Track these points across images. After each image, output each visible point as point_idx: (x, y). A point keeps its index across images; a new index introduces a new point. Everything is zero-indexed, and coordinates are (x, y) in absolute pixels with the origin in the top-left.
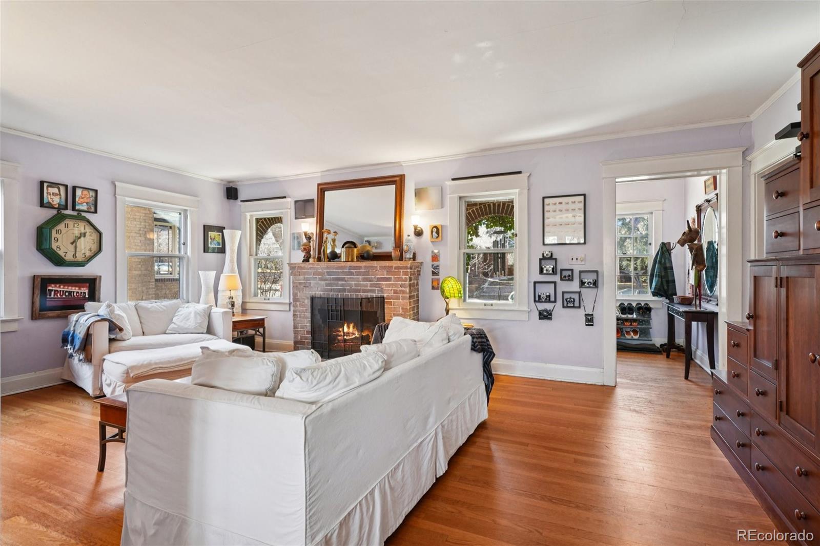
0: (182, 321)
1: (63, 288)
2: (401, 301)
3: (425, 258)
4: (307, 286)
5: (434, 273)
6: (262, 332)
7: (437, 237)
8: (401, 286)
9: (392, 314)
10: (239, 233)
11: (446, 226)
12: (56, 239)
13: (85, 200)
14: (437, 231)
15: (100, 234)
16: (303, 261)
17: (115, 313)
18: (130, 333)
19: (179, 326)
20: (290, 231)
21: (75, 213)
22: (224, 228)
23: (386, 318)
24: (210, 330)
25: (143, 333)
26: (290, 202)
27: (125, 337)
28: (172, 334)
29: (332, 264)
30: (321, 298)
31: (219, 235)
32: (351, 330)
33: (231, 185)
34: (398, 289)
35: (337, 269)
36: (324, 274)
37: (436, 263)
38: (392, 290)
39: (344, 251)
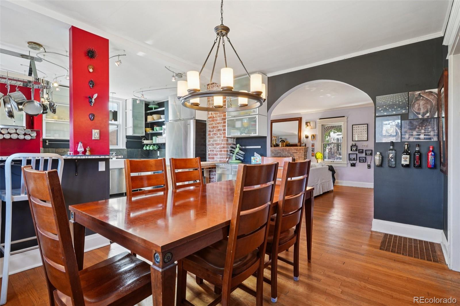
3: (309, 146)
5: (312, 151)
7: (314, 139)
8: (301, 155)
11: (317, 135)
14: (314, 136)
29: (276, 148)
35: (278, 149)
36: (273, 151)
37: (313, 147)
38: (298, 156)
39: (281, 144)
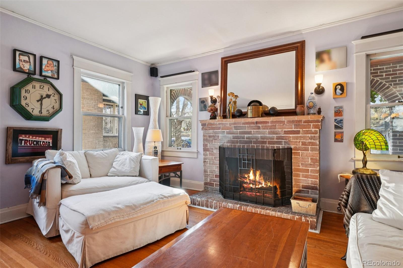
0: (120, 166)
1: (32, 138)
2: (310, 152)
3: (330, 115)
4: (215, 138)
5: (336, 127)
6: (179, 175)
7: (341, 94)
8: (310, 138)
9: (300, 164)
10: (160, 99)
11: (352, 84)
12: (25, 97)
13: (50, 68)
14: (341, 88)
15: (61, 95)
16: (211, 119)
17: (67, 160)
18: (79, 177)
19: (117, 170)
20: (198, 97)
21: (42, 78)
22: (149, 97)
23: (293, 167)
24: (141, 174)
25: (91, 175)
26: (197, 75)
27: (75, 181)
28: (112, 176)
29: (238, 120)
30: (228, 148)
31: (145, 102)
32: (258, 178)
33: (153, 66)
34: (307, 141)
35: (244, 124)
36: (231, 129)
37: (339, 118)
38: (300, 142)
39: (250, 109)
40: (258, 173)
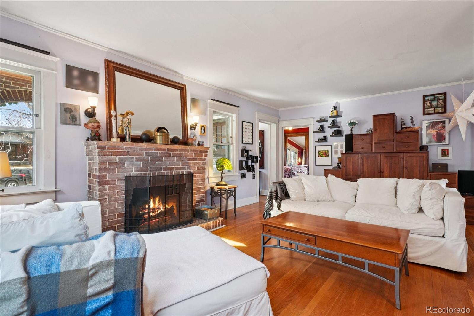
4: (119, 165)
8: (202, 164)
14: (204, 129)
20: (56, 100)
26: (57, 63)
29: (151, 145)
34: (200, 166)
35: (156, 150)
36: (142, 155)
38: (196, 167)
39: (160, 136)
40: (157, 199)
